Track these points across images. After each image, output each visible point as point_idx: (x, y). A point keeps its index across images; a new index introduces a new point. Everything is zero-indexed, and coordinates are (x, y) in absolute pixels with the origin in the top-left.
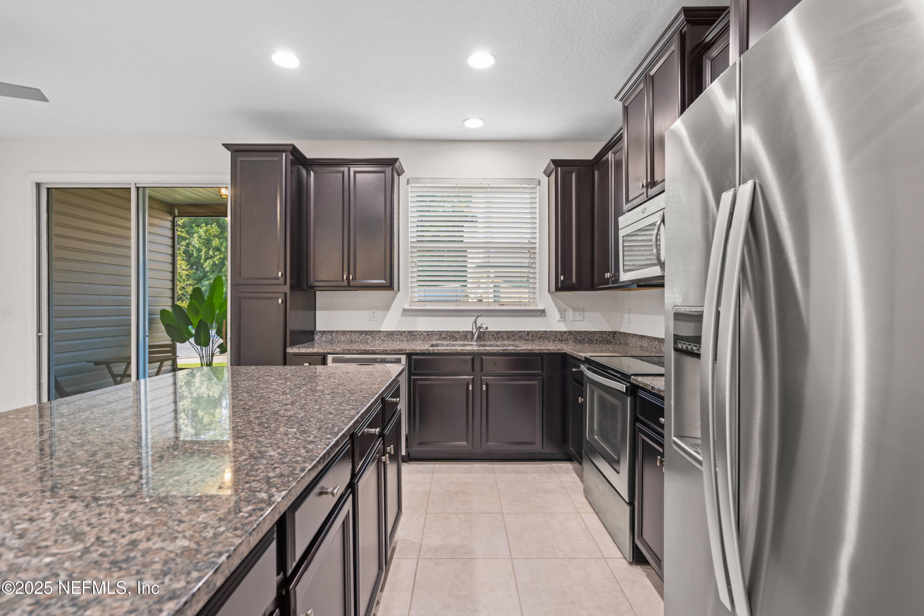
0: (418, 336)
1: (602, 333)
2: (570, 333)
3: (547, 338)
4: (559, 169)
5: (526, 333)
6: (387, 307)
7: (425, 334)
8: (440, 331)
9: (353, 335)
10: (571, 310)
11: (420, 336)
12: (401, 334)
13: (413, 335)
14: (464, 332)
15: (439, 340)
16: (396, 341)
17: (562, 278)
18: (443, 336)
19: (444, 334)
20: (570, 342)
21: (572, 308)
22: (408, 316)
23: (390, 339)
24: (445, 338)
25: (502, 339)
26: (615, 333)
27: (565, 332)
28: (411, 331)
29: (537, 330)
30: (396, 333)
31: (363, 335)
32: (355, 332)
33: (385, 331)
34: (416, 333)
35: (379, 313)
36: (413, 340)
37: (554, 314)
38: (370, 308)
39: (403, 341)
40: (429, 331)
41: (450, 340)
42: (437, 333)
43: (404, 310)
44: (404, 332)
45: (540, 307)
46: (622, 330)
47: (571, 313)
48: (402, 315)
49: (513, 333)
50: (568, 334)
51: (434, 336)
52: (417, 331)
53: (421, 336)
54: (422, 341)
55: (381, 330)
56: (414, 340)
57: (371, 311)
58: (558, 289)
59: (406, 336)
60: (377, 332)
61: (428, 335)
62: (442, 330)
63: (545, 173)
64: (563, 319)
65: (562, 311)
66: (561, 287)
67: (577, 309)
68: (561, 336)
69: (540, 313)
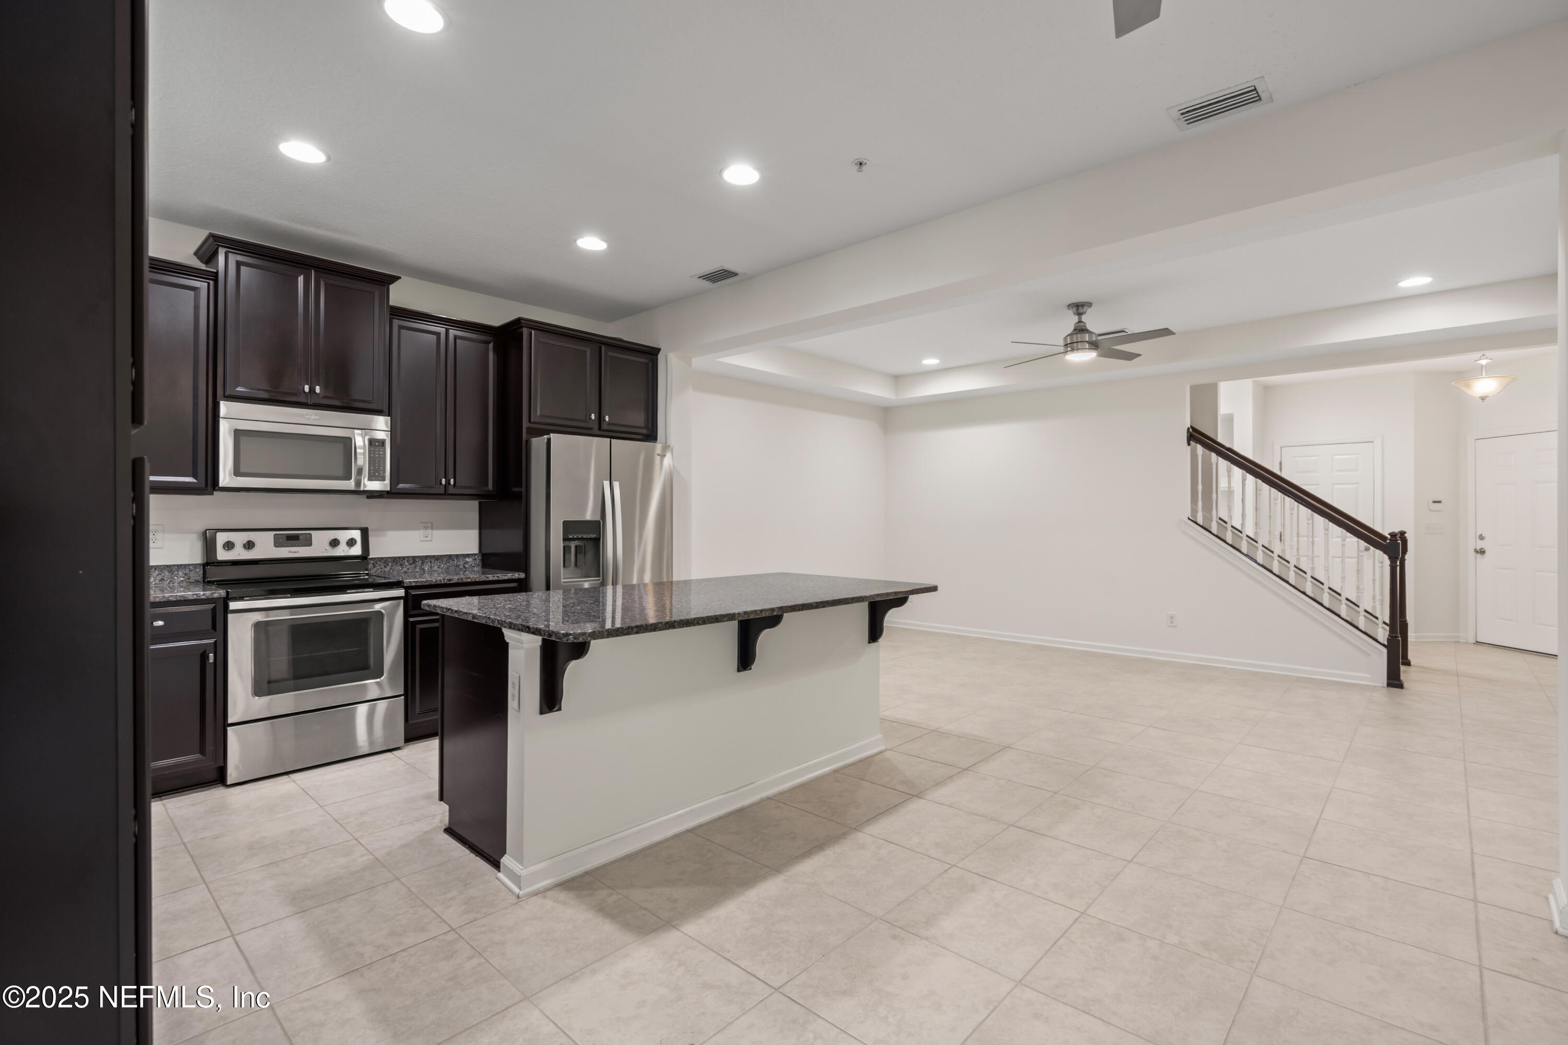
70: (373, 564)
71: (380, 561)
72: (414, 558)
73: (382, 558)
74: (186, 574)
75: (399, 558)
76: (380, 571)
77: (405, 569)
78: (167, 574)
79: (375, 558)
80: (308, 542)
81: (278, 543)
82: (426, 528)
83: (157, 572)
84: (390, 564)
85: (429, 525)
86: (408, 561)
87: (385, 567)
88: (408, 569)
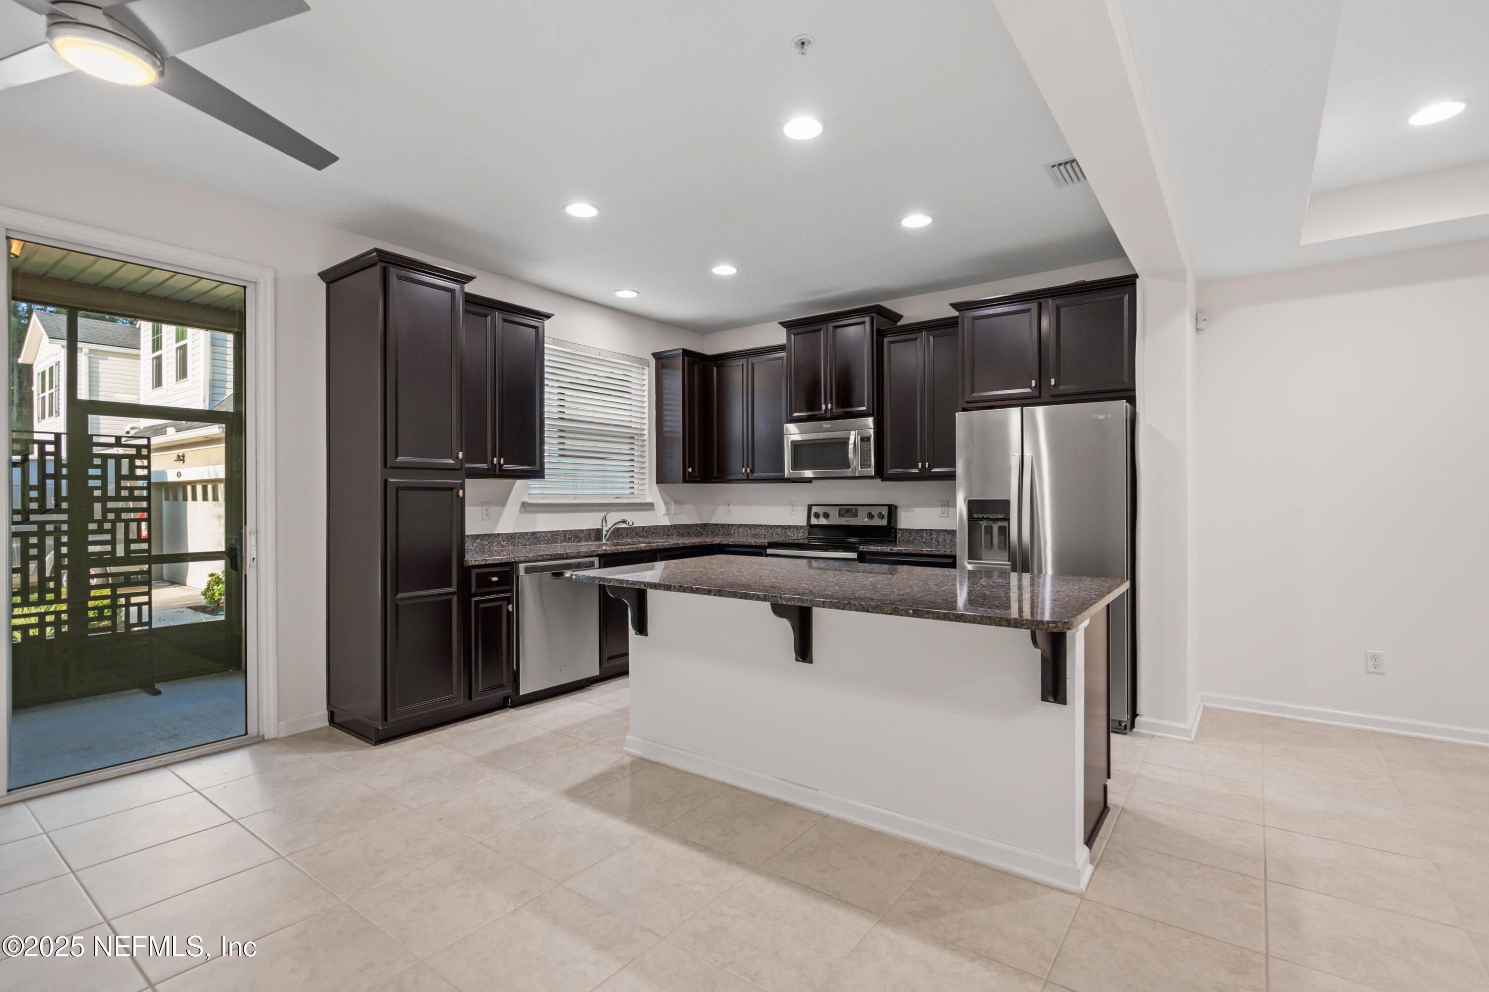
0: (542, 538)
1: (697, 525)
2: (675, 527)
3: (657, 534)
4: (688, 360)
5: (641, 529)
6: (502, 502)
7: (549, 535)
8: (564, 531)
10: (673, 503)
11: (544, 537)
12: (523, 536)
13: (536, 538)
14: (587, 530)
15: (564, 541)
16: (517, 546)
17: (690, 470)
18: (568, 536)
19: (569, 534)
20: (675, 536)
22: (527, 512)
23: (511, 543)
24: (570, 539)
25: (621, 537)
26: (705, 525)
27: (671, 526)
28: (535, 533)
29: (650, 525)
30: (518, 535)
31: (478, 541)
33: (505, 534)
34: (540, 534)
35: (493, 509)
37: (661, 507)
38: (483, 503)
39: (525, 545)
40: (553, 532)
41: (574, 542)
42: (561, 534)
43: (524, 505)
44: (527, 533)
45: (649, 500)
46: (714, 521)
47: (673, 506)
48: (521, 512)
49: (631, 530)
50: (673, 527)
51: (559, 537)
52: (541, 532)
53: (546, 538)
54: (547, 544)
55: (498, 531)
56: (538, 543)
57: (484, 507)
58: (685, 481)
59: (529, 540)
60: (494, 535)
61: (552, 536)
62: (566, 529)
63: (654, 355)
64: (668, 513)
65: (666, 504)
66: (688, 479)
67: (678, 502)
68: (668, 530)
69: (649, 507)
70: (902, 534)
71: (906, 532)
72: (931, 531)
73: (908, 529)
74: (803, 532)
75: (920, 530)
76: (906, 539)
77: (924, 540)
78: (796, 531)
79: (903, 529)
80: (855, 515)
81: (841, 515)
82: (942, 506)
83: (792, 530)
84: (913, 535)
85: (946, 503)
86: (926, 533)
87: (910, 537)
88: (926, 540)
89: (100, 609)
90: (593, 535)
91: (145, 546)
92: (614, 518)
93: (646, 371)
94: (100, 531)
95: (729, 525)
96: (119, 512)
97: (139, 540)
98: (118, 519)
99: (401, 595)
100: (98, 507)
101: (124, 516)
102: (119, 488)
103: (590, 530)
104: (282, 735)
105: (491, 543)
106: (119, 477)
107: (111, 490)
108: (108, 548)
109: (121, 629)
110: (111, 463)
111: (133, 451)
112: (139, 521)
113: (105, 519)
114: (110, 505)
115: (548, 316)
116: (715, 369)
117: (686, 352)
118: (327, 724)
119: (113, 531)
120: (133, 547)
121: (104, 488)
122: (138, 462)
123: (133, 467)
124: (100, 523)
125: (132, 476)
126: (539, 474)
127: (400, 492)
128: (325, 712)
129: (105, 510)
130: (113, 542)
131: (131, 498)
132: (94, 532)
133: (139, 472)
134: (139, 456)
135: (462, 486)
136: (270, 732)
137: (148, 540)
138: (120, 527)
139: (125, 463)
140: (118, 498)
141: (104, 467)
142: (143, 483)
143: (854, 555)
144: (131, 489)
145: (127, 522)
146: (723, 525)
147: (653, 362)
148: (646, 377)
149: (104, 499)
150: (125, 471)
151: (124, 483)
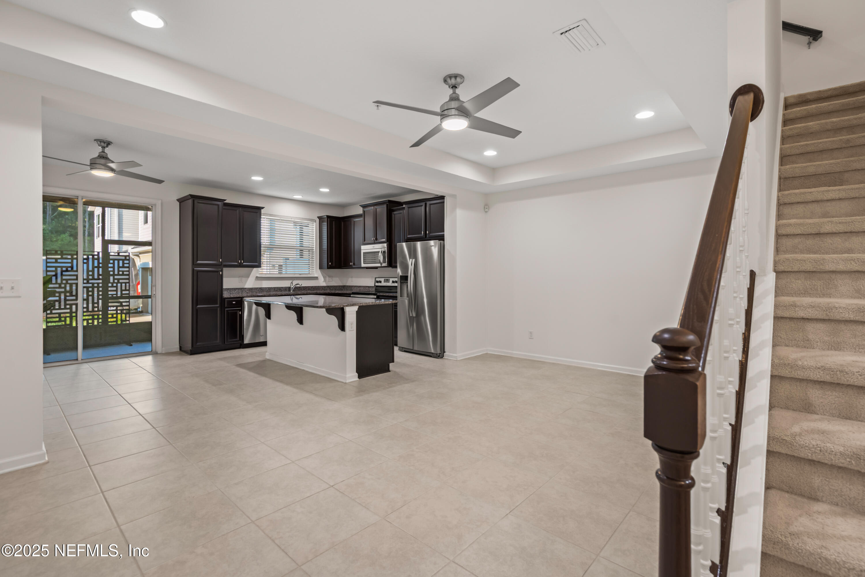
1: (340, 286)
2: (328, 286)
3: (319, 289)
4: (329, 219)
5: (311, 287)
6: (248, 276)
7: (268, 289)
9: (231, 291)
12: (256, 289)
13: (262, 290)
15: (274, 291)
16: (254, 292)
17: (330, 263)
18: (276, 289)
20: (328, 290)
21: (328, 276)
22: (258, 280)
23: (251, 292)
24: (277, 290)
25: (301, 290)
26: (344, 286)
27: (326, 286)
28: (261, 288)
29: (316, 286)
30: (254, 289)
31: (237, 290)
32: (233, 288)
33: (248, 288)
35: (244, 279)
36: (262, 292)
37: (321, 279)
38: (239, 277)
41: (279, 291)
42: (273, 288)
43: (257, 277)
44: (258, 288)
45: (316, 276)
46: (347, 285)
47: (328, 278)
48: (256, 280)
49: (306, 287)
51: (272, 290)
52: (264, 288)
53: (266, 290)
54: (266, 292)
55: (245, 287)
57: (240, 278)
58: (328, 268)
59: (258, 290)
60: (244, 289)
61: (269, 289)
62: (275, 287)
63: (318, 217)
64: (325, 281)
65: (324, 277)
66: (329, 267)
67: (329, 277)
68: (325, 288)
69: (316, 278)
74: (374, 289)
78: (372, 288)
80: (389, 281)
81: (385, 282)
89: (112, 314)
90: (288, 289)
91: (127, 292)
92: (295, 282)
93: (315, 224)
94: (112, 286)
95: (352, 286)
96: (118, 280)
97: (126, 290)
98: (118, 282)
99: (198, 306)
100: (111, 278)
101: (121, 281)
102: (119, 271)
103: (286, 287)
104: (163, 352)
105: (242, 291)
106: (119, 267)
107: (116, 273)
108: (115, 293)
109: (119, 322)
110: (116, 262)
111: (124, 258)
112: (126, 283)
113: (114, 282)
114: (116, 277)
115: (263, 208)
116: (342, 223)
117: (327, 216)
118: (179, 350)
119: (117, 287)
120: (124, 292)
121: (114, 271)
122: (126, 262)
123: (123, 263)
124: (112, 284)
125: (123, 267)
126: (259, 266)
127: (198, 273)
128: (178, 346)
129: (114, 279)
130: (116, 291)
131: (123, 275)
132: (110, 287)
133: (126, 265)
134: (126, 259)
135: (222, 271)
136: (159, 350)
137: (129, 290)
138: (119, 285)
139: (121, 262)
140: (118, 275)
141: (114, 264)
142: (127, 269)
143: (375, 297)
144: (123, 272)
145: (121, 283)
146: (350, 286)
147: (318, 220)
148: (314, 226)
149: (114, 275)
150: (121, 265)
151: (120, 269)
